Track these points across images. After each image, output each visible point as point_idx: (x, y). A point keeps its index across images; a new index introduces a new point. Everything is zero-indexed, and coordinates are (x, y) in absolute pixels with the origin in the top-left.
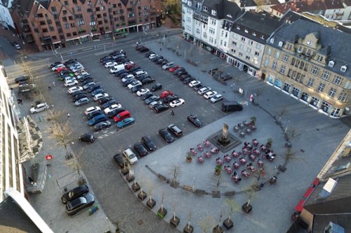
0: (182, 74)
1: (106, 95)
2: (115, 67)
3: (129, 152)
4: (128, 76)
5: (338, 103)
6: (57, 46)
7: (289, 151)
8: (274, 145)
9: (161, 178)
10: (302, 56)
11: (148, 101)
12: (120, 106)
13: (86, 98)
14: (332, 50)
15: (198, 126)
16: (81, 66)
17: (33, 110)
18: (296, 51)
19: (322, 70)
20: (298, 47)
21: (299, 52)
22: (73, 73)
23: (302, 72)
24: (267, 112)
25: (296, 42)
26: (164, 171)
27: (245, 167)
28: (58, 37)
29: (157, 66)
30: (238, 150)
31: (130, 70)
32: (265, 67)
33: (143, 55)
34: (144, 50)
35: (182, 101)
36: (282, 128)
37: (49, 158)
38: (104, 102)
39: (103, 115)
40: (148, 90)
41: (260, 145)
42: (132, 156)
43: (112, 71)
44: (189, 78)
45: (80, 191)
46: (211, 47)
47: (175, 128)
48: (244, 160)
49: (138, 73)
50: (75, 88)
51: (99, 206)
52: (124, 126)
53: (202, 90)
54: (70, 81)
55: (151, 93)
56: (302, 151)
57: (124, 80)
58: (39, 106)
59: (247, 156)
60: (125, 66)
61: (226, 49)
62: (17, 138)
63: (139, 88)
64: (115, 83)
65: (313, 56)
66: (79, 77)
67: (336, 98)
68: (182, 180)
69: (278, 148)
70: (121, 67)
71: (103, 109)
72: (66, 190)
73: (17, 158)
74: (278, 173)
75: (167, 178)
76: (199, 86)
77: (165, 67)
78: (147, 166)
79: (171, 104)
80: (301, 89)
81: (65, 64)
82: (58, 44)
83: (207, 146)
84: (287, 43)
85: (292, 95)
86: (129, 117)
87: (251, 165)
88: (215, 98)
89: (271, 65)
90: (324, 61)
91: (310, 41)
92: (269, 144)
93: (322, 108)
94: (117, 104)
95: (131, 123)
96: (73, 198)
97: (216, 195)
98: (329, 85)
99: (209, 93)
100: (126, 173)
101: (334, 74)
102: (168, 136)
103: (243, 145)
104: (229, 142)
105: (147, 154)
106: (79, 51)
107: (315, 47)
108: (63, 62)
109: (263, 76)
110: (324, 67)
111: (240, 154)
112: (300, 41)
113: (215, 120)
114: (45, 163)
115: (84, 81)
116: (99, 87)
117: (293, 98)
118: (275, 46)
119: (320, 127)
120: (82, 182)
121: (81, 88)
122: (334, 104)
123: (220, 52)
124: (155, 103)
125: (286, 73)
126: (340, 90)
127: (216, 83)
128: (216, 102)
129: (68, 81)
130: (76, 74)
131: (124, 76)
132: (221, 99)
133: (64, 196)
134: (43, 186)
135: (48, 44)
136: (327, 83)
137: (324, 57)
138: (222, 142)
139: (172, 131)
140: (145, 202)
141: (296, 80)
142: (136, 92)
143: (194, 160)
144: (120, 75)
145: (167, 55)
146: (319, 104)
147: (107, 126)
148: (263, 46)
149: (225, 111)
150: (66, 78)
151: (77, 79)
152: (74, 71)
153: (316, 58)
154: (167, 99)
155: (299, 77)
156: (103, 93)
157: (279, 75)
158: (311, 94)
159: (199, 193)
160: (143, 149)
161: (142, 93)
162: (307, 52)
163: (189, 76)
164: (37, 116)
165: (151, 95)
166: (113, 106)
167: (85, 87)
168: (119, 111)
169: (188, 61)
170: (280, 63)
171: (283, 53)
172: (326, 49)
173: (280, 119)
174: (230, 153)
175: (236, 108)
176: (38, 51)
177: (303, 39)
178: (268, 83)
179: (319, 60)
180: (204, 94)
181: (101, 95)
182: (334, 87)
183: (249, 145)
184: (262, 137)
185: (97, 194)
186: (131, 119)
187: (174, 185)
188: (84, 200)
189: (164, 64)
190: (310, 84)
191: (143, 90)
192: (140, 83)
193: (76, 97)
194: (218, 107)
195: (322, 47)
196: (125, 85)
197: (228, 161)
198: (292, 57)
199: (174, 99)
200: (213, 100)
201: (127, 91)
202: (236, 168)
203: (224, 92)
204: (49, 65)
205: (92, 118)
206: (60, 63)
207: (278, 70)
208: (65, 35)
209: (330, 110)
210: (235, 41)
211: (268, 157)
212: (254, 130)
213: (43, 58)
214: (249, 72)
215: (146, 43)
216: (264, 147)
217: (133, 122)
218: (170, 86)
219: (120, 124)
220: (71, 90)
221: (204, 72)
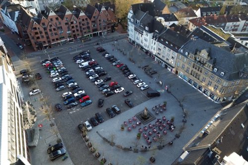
0: (125, 70)
1: (76, 84)
2: (82, 64)
3: (87, 123)
4: (90, 71)
5: (219, 94)
6: (46, 47)
7: (184, 124)
8: (175, 121)
9: (105, 140)
10: (199, 63)
11: (101, 88)
12: (84, 92)
13: (63, 86)
14: (217, 61)
15: (131, 106)
16: (61, 63)
17: (31, 93)
18: (195, 59)
19: (210, 73)
20: (197, 56)
21: (198, 60)
22: (56, 67)
23: (199, 73)
24: (176, 98)
25: (196, 54)
26: (107, 135)
27: (155, 134)
28: (46, 42)
29: (109, 63)
30: (153, 123)
31: (92, 65)
32: (178, 67)
33: (101, 54)
34: (102, 51)
35: (123, 89)
36: (183, 109)
37: (40, 126)
38: (74, 89)
39: (73, 98)
40: (102, 81)
42: (88, 126)
43: (80, 66)
44: (128, 73)
45: (58, 146)
46: (146, 50)
47: (116, 108)
48: (155, 130)
49: (97, 68)
50: (57, 78)
51: (68, 156)
52: (85, 106)
53: (136, 81)
54: (54, 74)
55: (103, 83)
56: (192, 125)
57: (87, 73)
58: (35, 91)
59: (158, 127)
60: (89, 63)
61: (154, 52)
62: (22, 114)
63: (96, 79)
64: (82, 75)
65: (206, 63)
66: (59, 70)
67: (218, 91)
68: (117, 142)
69: (178, 124)
70: (86, 64)
71: (73, 93)
72: (50, 145)
73: (22, 127)
74: (175, 139)
75: (108, 140)
76: (135, 79)
77: (114, 64)
78: (97, 132)
79: (115, 91)
80: (199, 83)
81: (50, 61)
82: (47, 46)
83: (134, 120)
84: (190, 54)
85: (193, 86)
86: (89, 100)
87: (159, 133)
88: (144, 87)
89: (181, 66)
90: (211, 68)
91: (204, 54)
92: (172, 120)
93: (210, 96)
94: (82, 90)
95: (90, 104)
96: (54, 151)
97: (136, 151)
98: (214, 83)
99: (140, 84)
100: (84, 136)
101: (217, 77)
102: (112, 113)
103: (156, 120)
104: (148, 118)
105: (98, 124)
106: (61, 51)
107: (206, 58)
108: (50, 59)
109: (177, 72)
110: (211, 72)
111: (154, 125)
112: (198, 53)
113: (142, 103)
114: (38, 128)
115: (63, 73)
116: (71, 78)
117: (193, 88)
118: (183, 54)
119: (206, 108)
120: (59, 141)
121: (60, 79)
122: (217, 95)
123: (151, 54)
124: (106, 90)
125: (190, 72)
126: (220, 86)
127: (146, 76)
128: (144, 90)
129: (52, 74)
130: (58, 68)
131: (88, 71)
132: (147, 88)
133: (49, 149)
134: (37, 143)
135: (40, 47)
136: (213, 81)
137: (211, 66)
138: (144, 118)
139: (114, 109)
140: (94, 154)
141: (196, 77)
142: (94, 82)
143: (126, 129)
144: (85, 69)
145: (117, 55)
146: (209, 94)
147: (75, 106)
148: (176, 54)
149: (149, 97)
150: (51, 71)
151: (58, 72)
152: (56, 66)
153: (206, 65)
154: (114, 87)
155: (197, 76)
156: (74, 83)
157: (186, 73)
158: (204, 86)
159: (126, 150)
160: (96, 121)
161: (98, 83)
162: (202, 60)
163: (129, 71)
164: (33, 97)
165: (104, 85)
166: (79, 92)
167: (63, 78)
168: (83, 95)
169: (130, 60)
170: (186, 66)
171: (188, 59)
172: (212, 60)
173: (182, 103)
174: (147, 125)
175: (157, 95)
176: (34, 51)
177: (200, 52)
178: (179, 77)
179: (209, 66)
180: (137, 84)
181: (72, 84)
182: (217, 84)
183: (160, 121)
184: (168, 116)
185: (67, 149)
186: (90, 101)
187: (112, 144)
188: (60, 152)
189: (114, 62)
190: (204, 80)
191: (99, 81)
192: (98, 76)
193: (57, 85)
194: (144, 94)
195: (211, 59)
196: (88, 76)
197: (146, 130)
198: (193, 63)
199: (118, 88)
200: (142, 88)
201: (89, 81)
202: (150, 135)
203: (150, 83)
204: (41, 61)
205: (66, 100)
206: (47, 60)
207: (185, 69)
208: (51, 41)
209: (215, 98)
210: (160, 48)
211: (170, 129)
212: (165, 110)
213: (37, 55)
214: (168, 69)
215: (104, 45)
216: (169, 122)
217: (91, 103)
218: (116, 77)
219: (83, 104)
220: (54, 80)
221: (139, 67)
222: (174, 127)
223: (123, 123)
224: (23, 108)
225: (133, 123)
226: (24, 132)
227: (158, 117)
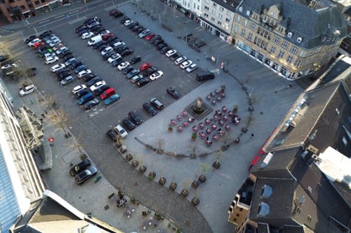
0: (159, 43)
1: (89, 71)
2: (93, 39)
3: (119, 128)
4: (107, 49)
5: (294, 68)
6: (26, 15)
7: (251, 114)
8: (239, 110)
9: (149, 147)
10: (267, 27)
11: (129, 76)
12: (104, 83)
13: (70, 77)
14: (292, 22)
15: (177, 98)
16: (58, 39)
17: (22, 92)
18: (261, 21)
19: (282, 40)
20: (263, 16)
21: (264, 21)
22: (51, 48)
23: (266, 40)
24: (235, 78)
25: (262, 13)
26: (150, 141)
27: (215, 132)
28: (26, 6)
29: (133, 34)
30: (210, 116)
31: (108, 40)
32: (235, 33)
33: (117, 22)
34: (118, 15)
35: (161, 73)
36: (247, 93)
37: (51, 140)
38: (88, 79)
39: (90, 94)
40: (128, 64)
41: (228, 111)
42: (122, 132)
43: (90, 44)
44: (165, 48)
45: (84, 165)
46: (185, 9)
47: (157, 102)
48: (214, 126)
49: (116, 44)
50: (57, 66)
51: (101, 175)
52: (111, 103)
53: (179, 60)
54: (51, 58)
55: (131, 67)
56: (262, 113)
57: (103, 53)
58: (27, 88)
59: (217, 122)
60: (102, 37)
61: (199, 13)
62: (19, 126)
63: (119, 62)
64: (95, 57)
65: (276, 26)
66: (58, 52)
67: (292, 65)
68: (166, 148)
69: (243, 114)
70: (98, 38)
71: (89, 86)
72: (72, 165)
74: (241, 134)
75: (154, 147)
76: (176, 56)
77: (141, 35)
78: (136, 138)
79: (151, 77)
80: (266, 55)
81: (40, 38)
82: (28, 13)
84: (254, 13)
85: (258, 60)
86: (115, 94)
87: (220, 130)
88: (190, 68)
89: (240, 31)
90: (284, 32)
91: (273, 12)
92: (235, 110)
93: (281, 72)
94: (101, 80)
95: (116, 100)
96: (79, 171)
97: (193, 157)
98: (287, 53)
99: (185, 63)
100: (119, 146)
101: (291, 44)
102: (151, 110)
103: (214, 112)
104: (203, 111)
105: (135, 127)
106: (52, 19)
107: (277, 18)
108: (38, 34)
109: (233, 41)
110: (284, 38)
111: (211, 120)
112: (265, 11)
113: (190, 91)
114: (48, 143)
115: (65, 56)
116: (80, 64)
117: (258, 62)
118: (243, 14)
119: (277, 89)
120: (84, 157)
121: (63, 66)
122: (291, 69)
123: (193, 15)
124: (136, 77)
125: (253, 40)
126: (296, 57)
127: (190, 50)
128: (191, 72)
129: (49, 59)
130: (55, 49)
131: (103, 49)
132: (196, 69)
133: (71, 170)
134: (51, 164)
135: (18, 16)
136: (286, 51)
137: (284, 29)
138: (197, 111)
139: (154, 104)
140: (137, 169)
141: (261, 47)
142: (117, 66)
143: (174, 129)
144: (99, 47)
145: (143, 21)
146: (279, 68)
147: (94, 105)
148: (233, 14)
149: (200, 81)
150: (46, 55)
151: (57, 55)
152: (52, 45)
153: (277, 29)
154: (148, 72)
155: (263, 45)
156: (85, 70)
157: (247, 42)
158: (273, 59)
159: (180, 157)
160: (131, 123)
161: (123, 67)
162: (270, 22)
163: (166, 45)
164: (28, 99)
165: (132, 69)
166: (98, 84)
167: (67, 64)
168: (104, 89)
169: (164, 26)
170: (248, 31)
171: (250, 22)
172: (286, 20)
173: (246, 86)
174: (203, 121)
175: (210, 77)
176: (8, 22)
177: (268, 9)
178: (238, 47)
179: (280, 30)
180: (180, 64)
181: (84, 72)
182: (291, 55)
183: (219, 113)
184: (229, 104)
185: (98, 166)
186: (117, 96)
187: (160, 152)
188: (89, 172)
189: (141, 32)
190: (272, 51)
191: (123, 64)
192: (120, 56)
193: (61, 75)
194: (193, 77)
195: (284, 18)
196: (105, 58)
198: (258, 26)
199: (153, 72)
200: (188, 70)
201: (108, 65)
202: (208, 133)
203: (198, 60)
204: (25, 40)
205: (80, 97)
206: (34, 37)
207: (246, 37)
208: (34, 4)
209: (288, 74)
210: (208, 6)
211: (234, 122)
212: (223, 97)
213: (16, 30)
214: (221, 37)
215: (119, 5)
216: (231, 113)
217: (119, 98)
218: (148, 56)
219: (107, 101)
220: (55, 68)
221: (179, 38)
222: (239, 120)
223: (170, 122)
224: (17, 117)
225: (184, 120)
226: (29, 152)
227: (215, 109)
